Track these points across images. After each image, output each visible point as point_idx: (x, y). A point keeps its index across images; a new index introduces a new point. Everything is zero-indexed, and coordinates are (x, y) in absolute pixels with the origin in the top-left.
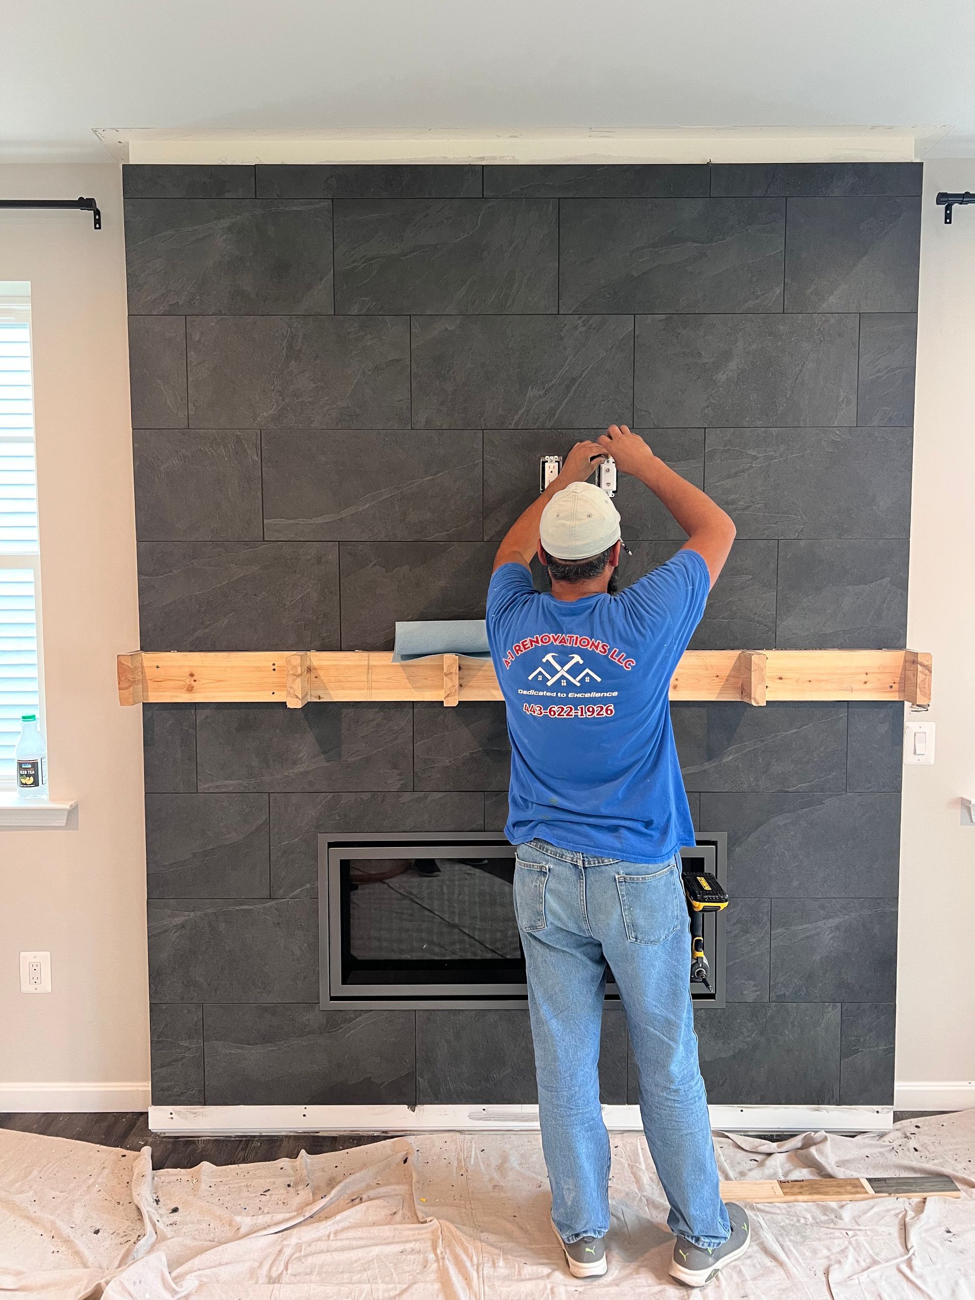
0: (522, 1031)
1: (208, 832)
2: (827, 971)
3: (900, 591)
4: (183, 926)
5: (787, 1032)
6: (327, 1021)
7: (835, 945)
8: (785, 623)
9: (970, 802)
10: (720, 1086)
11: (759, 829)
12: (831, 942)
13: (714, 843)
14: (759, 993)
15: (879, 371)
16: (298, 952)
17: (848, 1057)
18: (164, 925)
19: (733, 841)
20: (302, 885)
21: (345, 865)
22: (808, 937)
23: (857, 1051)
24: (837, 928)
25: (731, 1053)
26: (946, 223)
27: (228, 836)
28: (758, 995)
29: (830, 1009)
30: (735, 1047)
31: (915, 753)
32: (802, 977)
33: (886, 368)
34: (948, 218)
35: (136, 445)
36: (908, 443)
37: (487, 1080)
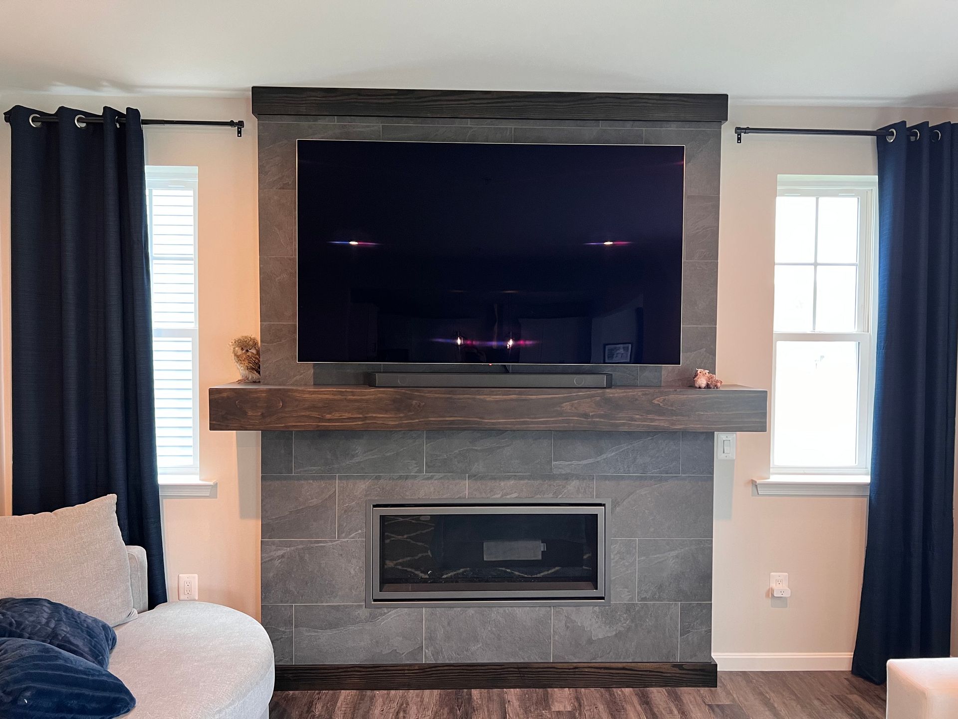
0: (489, 620)
1: (299, 499)
2: (671, 583)
3: (711, 356)
4: (283, 556)
5: (647, 620)
6: (370, 614)
7: (676, 566)
8: (644, 375)
9: (756, 482)
10: (608, 654)
11: (630, 497)
12: (674, 565)
13: (604, 505)
14: (631, 596)
15: (698, 229)
16: (353, 572)
17: (684, 636)
18: (271, 556)
19: (615, 504)
20: (357, 531)
21: (383, 518)
22: (659, 562)
23: (689, 632)
24: (677, 557)
25: (614, 633)
26: (738, 142)
27: (312, 501)
28: (630, 598)
29: (673, 606)
30: (617, 629)
31: (724, 452)
32: (656, 587)
33: (702, 227)
34: (739, 139)
35: (261, 266)
36: (715, 270)
37: (467, 651)
